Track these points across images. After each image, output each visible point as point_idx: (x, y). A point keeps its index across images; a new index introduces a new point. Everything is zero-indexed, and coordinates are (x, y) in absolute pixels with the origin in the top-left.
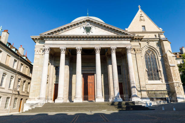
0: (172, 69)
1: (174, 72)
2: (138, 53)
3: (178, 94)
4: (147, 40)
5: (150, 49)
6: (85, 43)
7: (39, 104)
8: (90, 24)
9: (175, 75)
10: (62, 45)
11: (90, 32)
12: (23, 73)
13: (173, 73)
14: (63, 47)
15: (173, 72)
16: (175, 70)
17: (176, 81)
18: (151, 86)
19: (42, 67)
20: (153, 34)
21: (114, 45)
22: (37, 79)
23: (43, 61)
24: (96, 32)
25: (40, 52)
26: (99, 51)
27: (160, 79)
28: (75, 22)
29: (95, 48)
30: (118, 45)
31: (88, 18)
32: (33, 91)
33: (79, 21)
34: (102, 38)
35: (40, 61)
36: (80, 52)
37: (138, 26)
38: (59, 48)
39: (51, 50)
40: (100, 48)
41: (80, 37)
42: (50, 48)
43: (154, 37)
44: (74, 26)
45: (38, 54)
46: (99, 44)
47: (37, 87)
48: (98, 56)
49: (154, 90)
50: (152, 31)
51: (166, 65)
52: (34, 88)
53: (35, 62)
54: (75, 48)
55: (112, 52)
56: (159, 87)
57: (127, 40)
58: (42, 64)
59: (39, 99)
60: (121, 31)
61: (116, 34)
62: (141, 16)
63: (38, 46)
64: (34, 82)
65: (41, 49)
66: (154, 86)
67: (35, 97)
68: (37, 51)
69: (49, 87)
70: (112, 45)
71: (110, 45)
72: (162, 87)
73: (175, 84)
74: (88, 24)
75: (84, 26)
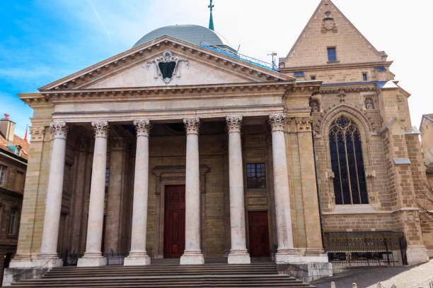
0: (400, 173)
2: (304, 130)
3: (411, 242)
4: (339, 90)
5: (345, 113)
6: (159, 108)
7: (34, 272)
8: (173, 54)
9: (408, 189)
10: (98, 115)
13: (402, 185)
14: (99, 121)
15: (402, 181)
16: (408, 177)
17: (410, 206)
18: (343, 220)
19: (47, 173)
20: (357, 70)
21: (235, 110)
22: (36, 206)
23: (49, 158)
24: (188, 75)
25: (44, 134)
26: (197, 129)
27: (370, 200)
28: (132, 50)
29: (185, 121)
30: (247, 110)
31: (166, 36)
32: (27, 236)
33: (141, 47)
34: (204, 92)
35: (44, 158)
36: (146, 134)
37: (317, 50)
38: (90, 123)
39: (70, 129)
40: (198, 120)
41: (144, 91)
42: (67, 124)
43: (360, 79)
44: (129, 61)
45: (39, 140)
46: (196, 110)
47: (36, 226)
48: (192, 141)
49: (350, 230)
50: (354, 62)
51: (388, 160)
52: (29, 229)
53: (32, 163)
54: (132, 122)
55: (231, 130)
56: (364, 223)
57: (274, 95)
58: (48, 166)
59: (40, 256)
60: (256, 72)
61: (245, 78)
62: (326, 17)
63: (39, 118)
64: (30, 213)
65: (46, 127)
66: (348, 220)
67: (31, 252)
68: (37, 133)
69: (71, 225)
70: (231, 111)
71: (225, 111)
72: (372, 223)
73: (405, 214)
74: (167, 55)
75: (155, 59)
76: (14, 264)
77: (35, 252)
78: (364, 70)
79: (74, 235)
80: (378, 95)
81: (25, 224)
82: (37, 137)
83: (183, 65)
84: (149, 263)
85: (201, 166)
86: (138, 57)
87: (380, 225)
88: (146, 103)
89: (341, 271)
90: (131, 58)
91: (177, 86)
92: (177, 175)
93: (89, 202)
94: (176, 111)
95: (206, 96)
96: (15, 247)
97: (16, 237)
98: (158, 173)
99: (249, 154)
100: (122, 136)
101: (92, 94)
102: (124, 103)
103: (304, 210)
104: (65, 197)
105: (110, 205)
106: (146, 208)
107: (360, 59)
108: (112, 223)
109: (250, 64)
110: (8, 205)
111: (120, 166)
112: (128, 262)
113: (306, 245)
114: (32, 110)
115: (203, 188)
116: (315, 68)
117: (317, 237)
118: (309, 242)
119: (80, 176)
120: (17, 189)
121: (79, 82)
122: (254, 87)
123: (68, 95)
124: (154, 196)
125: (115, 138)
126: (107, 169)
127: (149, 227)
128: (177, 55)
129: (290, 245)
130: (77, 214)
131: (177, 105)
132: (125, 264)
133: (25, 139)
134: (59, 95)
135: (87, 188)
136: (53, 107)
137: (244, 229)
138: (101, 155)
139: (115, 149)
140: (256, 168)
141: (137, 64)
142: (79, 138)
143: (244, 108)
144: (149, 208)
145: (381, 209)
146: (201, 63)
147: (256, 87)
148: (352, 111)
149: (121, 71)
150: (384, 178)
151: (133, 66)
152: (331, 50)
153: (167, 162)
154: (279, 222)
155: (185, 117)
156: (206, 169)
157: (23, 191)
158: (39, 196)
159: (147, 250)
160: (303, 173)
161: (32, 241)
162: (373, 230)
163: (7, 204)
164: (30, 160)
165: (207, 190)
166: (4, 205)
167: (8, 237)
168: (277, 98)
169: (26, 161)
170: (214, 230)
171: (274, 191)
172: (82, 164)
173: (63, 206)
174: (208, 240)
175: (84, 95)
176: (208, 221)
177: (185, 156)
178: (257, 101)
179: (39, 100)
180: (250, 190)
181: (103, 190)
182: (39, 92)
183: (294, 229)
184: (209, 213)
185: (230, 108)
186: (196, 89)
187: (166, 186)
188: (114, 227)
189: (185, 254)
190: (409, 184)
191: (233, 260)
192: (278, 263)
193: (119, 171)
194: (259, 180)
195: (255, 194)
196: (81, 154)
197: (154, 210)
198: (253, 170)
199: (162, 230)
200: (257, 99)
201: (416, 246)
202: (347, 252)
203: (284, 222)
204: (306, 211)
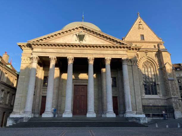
0: (170, 83)
1: (173, 86)
2: (135, 65)
4: (146, 51)
5: (148, 60)
6: (77, 52)
8: (84, 32)
9: (174, 89)
11: (84, 41)
12: (7, 83)
13: (171, 88)
14: (53, 56)
15: (171, 86)
17: (175, 96)
18: (148, 101)
19: (28, 77)
20: (152, 44)
24: (89, 40)
25: (27, 60)
26: (93, 61)
27: (158, 93)
29: (88, 58)
30: (113, 56)
31: (81, 25)
32: (18, 104)
33: (71, 28)
36: (72, 62)
37: (136, 35)
38: (49, 57)
40: (94, 58)
41: (72, 45)
42: (39, 56)
43: (153, 47)
46: (92, 54)
47: (22, 99)
49: (151, 105)
50: (150, 41)
51: (165, 78)
52: (19, 100)
54: (67, 57)
55: (106, 63)
56: (156, 102)
57: (123, 50)
59: (24, 112)
62: (139, 24)
63: (25, 54)
64: (20, 93)
65: (28, 57)
66: (150, 101)
67: (20, 111)
70: (107, 55)
71: (104, 55)
72: (159, 102)
73: (173, 99)
74: (81, 32)
75: (76, 33)
76: (12, 116)
77: (21, 110)
78: (154, 44)
80: (159, 53)
81: (17, 98)
82: (24, 61)
86: (69, 32)
87: (162, 103)
88: (72, 50)
89: (150, 121)
92: (79, 81)
94: (85, 54)
101: (50, 45)
102: (63, 50)
103: (135, 96)
107: (152, 40)
110: (6, 90)
112: (65, 115)
113: (136, 110)
116: (136, 42)
117: (141, 107)
129: (131, 110)
132: (63, 116)
134: (36, 45)
136: (32, 49)
137: (112, 103)
141: (69, 34)
145: (163, 97)
148: (151, 59)
149: (62, 37)
150: (163, 85)
151: (67, 35)
152: (142, 36)
154: (126, 100)
158: (24, 87)
160: (135, 82)
161: (20, 105)
162: (160, 105)
168: (124, 52)
175: (46, 45)
183: (132, 104)
187: (74, 85)
189: (88, 112)
196: (40, 70)
200: (117, 52)
201: (177, 111)
202: (150, 114)
203: (128, 101)
204: (136, 96)
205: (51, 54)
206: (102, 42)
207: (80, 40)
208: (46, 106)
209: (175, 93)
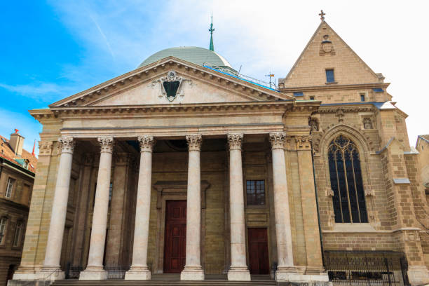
0: (399, 192)
1: (406, 200)
2: (304, 148)
3: (412, 262)
4: (338, 110)
5: (343, 133)
6: (163, 125)
7: (37, 284)
8: (177, 74)
9: (408, 208)
10: (104, 131)
11: (178, 96)
13: (402, 204)
14: (105, 137)
15: (402, 200)
16: (408, 196)
17: (410, 226)
18: (342, 239)
19: (54, 186)
20: (355, 91)
21: (237, 127)
22: (42, 218)
23: (56, 172)
24: (191, 93)
25: (52, 149)
26: (199, 145)
27: (369, 219)
28: (138, 70)
29: (187, 138)
30: (248, 128)
31: (171, 57)
32: (31, 248)
33: (147, 67)
34: (206, 110)
35: (51, 172)
36: (150, 150)
37: (315, 71)
38: (96, 139)
39: (76, 144)
40: (200, 137)
41: (149, 109)
42: (75, 139)
43: (358, 100)
44: (135, 80)
45: (47, 154)
46: (198, 127)
47: (41, 238)
48: (194, 158)
49: (350, 249)
50: (351, 83)
51: (387, 179)
52: (33, 241)
53: (40, 176)
54: (137, 138)
55: (232, 147)
56: (364, 242)
57: (274, 114)
58: (55, 179)
59: (42, 268)
60: (257, 91)
61: (246, 97)
62: (324, 40)
63: (48, 134)
64: (35, 225)
65: (54, 142)
66: (348, 239)
67: (35, 264)
68: (45, 148)
69: (74, 238)
70: (233, 128)
71: (227, 129)
72: (372, 242)
73: (406, 234)
74: (172, 74)
75: (160, 79)
76: (17, 276)
77: (38, 264)
78: (362, 92)
79: (76, 247)
80: (376, 115)
81: (29, 237)
82: (45, 151)
83: (187, 84)
84: (149, 278)
85: (202, 182)
86: (144, 77)
87: (379, 245)
88: (150, 120)
90: (137, 77)
91: (180, 104)
92: (178, 190)
93: (92, 215)
94: (179, 128)
95: (208, 114)
96: (19, 259)
97: (20, 249)
98: (159, 187)
99: (249, 171)
100: (125, 151)
101: (99, 111)
102: (128, 120)
103: (304, 227)
104: (70, 210)
105: (112, 218)
106: (148, 222)
107: (358, 80)
108: (113, 237)
109: (251, 84)
110: (14, 218)
111: (124, 180)
112: (129, 276)
113: (306, 264)
114: (42, 126)
115: (204, 204)
116: (314, 89)
117: (318, 255)
118: (309, 260)
119: (85, 190)
120: (23, 202)
121: (88, 99)
122: (254, 106)
123: (76, 112)
124: (156, 211)
125: (119, 154)
126: (111, 183)
127: (150, 242)
128: (181, 75)
129: (291, 264)
130: (81, 227)
131: (181, 122)
132: (126, 278)
133: (33, 154)
134: (68, 112)
135: (91, 202)
136: (62, 123)
137: (244, 245)
138: (105, 170)
139: (118, 164)
140: (255, 185)
141: (143, 83)
142: (85, 153)
143: (245, 126)
144: (150, 222)
145: (381, 229)
146: (204, 83)
147: (257, 106)
148: (351, 131)
149: (127, 90)
150: (383, 197)
151: (138, 85)
152: (330, 72)
153: (168, 177)
154: (280, 239)
155: (188, 134)
156: (206, 185)
157: (29, 204)
158: (45, 209)
159: (147, 264)
160: (303, 191)
161: (36, 253)
162: (373, 249)
163: (13, 216)
164: (37, 174)
165: (208, 206)
166: (11, 217)
167: (13, 249)
168: (277, 117)
169: (34, 175)
170: (213, 246)
171: (273, 208)
172: (86, 178)
173: (67, 219)
174: (208, 255)
175: (91, 111)
176: (207, 236)
177: (187, 172)
178: (257, 119)
179: (49, 116)
180: (250, 206)
181: (106, 204)
182: (49, 109)
183: (294, 247)
184: (209, 228)
185: (231, 126)
186: (198, 107)
187: (167, 202)
188: (115, 241)
189: (186, 269)
190: (409, 204)
191: (233, 276)
192: (278, 281)
193: (122, 185)
194: (259, 196)
195: (255, 210)
196: (86, 168)
197: (155, 225)
198: (253, 187)
199: (162, 244)
200: (258, 118)
201: (417, 267)
202: (347, 271)
203: (284, 240)
204: (307, 229)
205: (102, 132)
206: (222, 96)
207: (168, 96)
208: (91, 255)
209: (413, 217)
